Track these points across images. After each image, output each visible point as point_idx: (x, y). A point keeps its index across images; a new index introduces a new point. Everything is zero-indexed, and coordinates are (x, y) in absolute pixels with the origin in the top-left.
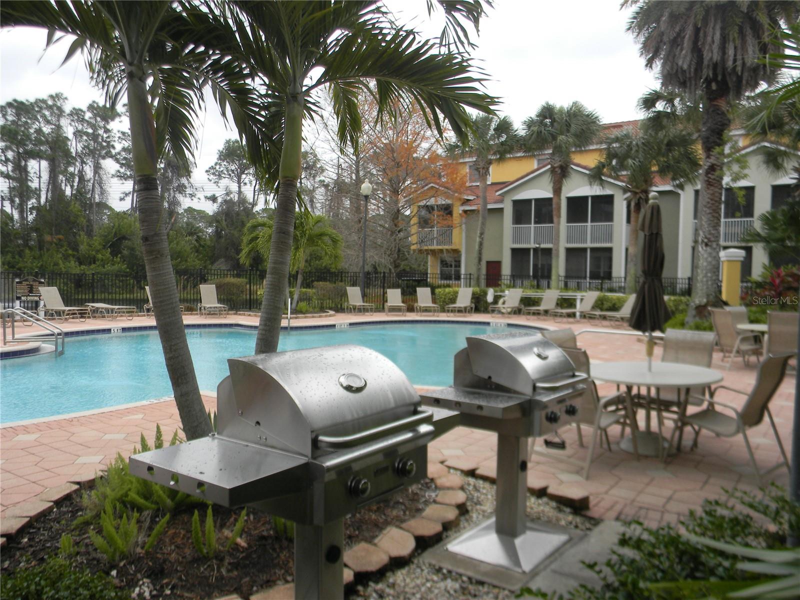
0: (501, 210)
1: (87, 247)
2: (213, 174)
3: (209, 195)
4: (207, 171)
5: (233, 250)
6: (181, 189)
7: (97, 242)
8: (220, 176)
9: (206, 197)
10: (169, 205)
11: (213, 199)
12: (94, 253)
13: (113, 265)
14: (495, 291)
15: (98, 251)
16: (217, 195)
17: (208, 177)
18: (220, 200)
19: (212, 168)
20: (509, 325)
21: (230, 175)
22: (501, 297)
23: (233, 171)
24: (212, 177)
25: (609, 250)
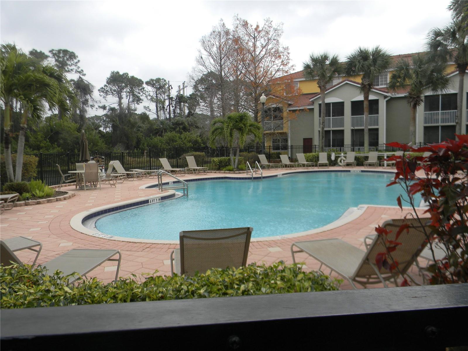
0: (312, 110)
1: (34, 139)
2: (103, 92)
3: (101, 105)
4: (99, 90)
5: (125, 138)
6: (86, 102)
7: (40, 135)
8: (106, 93)
9: (99, 107)
10: (80, 112)
11: (104, 108)
12: (39, 143)
13: (53, 149)
14: (336, 154)
15: (41, 142)
16: (106, 106)
17: (99, 93)
18: (108, 108)
19: (102, 88)
20: (362, 171)
21: (112, 93)
22: (339, 157)
23: (115, 91)
24: (102, 94)
25: (377, 130)
